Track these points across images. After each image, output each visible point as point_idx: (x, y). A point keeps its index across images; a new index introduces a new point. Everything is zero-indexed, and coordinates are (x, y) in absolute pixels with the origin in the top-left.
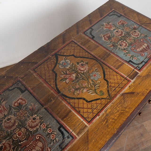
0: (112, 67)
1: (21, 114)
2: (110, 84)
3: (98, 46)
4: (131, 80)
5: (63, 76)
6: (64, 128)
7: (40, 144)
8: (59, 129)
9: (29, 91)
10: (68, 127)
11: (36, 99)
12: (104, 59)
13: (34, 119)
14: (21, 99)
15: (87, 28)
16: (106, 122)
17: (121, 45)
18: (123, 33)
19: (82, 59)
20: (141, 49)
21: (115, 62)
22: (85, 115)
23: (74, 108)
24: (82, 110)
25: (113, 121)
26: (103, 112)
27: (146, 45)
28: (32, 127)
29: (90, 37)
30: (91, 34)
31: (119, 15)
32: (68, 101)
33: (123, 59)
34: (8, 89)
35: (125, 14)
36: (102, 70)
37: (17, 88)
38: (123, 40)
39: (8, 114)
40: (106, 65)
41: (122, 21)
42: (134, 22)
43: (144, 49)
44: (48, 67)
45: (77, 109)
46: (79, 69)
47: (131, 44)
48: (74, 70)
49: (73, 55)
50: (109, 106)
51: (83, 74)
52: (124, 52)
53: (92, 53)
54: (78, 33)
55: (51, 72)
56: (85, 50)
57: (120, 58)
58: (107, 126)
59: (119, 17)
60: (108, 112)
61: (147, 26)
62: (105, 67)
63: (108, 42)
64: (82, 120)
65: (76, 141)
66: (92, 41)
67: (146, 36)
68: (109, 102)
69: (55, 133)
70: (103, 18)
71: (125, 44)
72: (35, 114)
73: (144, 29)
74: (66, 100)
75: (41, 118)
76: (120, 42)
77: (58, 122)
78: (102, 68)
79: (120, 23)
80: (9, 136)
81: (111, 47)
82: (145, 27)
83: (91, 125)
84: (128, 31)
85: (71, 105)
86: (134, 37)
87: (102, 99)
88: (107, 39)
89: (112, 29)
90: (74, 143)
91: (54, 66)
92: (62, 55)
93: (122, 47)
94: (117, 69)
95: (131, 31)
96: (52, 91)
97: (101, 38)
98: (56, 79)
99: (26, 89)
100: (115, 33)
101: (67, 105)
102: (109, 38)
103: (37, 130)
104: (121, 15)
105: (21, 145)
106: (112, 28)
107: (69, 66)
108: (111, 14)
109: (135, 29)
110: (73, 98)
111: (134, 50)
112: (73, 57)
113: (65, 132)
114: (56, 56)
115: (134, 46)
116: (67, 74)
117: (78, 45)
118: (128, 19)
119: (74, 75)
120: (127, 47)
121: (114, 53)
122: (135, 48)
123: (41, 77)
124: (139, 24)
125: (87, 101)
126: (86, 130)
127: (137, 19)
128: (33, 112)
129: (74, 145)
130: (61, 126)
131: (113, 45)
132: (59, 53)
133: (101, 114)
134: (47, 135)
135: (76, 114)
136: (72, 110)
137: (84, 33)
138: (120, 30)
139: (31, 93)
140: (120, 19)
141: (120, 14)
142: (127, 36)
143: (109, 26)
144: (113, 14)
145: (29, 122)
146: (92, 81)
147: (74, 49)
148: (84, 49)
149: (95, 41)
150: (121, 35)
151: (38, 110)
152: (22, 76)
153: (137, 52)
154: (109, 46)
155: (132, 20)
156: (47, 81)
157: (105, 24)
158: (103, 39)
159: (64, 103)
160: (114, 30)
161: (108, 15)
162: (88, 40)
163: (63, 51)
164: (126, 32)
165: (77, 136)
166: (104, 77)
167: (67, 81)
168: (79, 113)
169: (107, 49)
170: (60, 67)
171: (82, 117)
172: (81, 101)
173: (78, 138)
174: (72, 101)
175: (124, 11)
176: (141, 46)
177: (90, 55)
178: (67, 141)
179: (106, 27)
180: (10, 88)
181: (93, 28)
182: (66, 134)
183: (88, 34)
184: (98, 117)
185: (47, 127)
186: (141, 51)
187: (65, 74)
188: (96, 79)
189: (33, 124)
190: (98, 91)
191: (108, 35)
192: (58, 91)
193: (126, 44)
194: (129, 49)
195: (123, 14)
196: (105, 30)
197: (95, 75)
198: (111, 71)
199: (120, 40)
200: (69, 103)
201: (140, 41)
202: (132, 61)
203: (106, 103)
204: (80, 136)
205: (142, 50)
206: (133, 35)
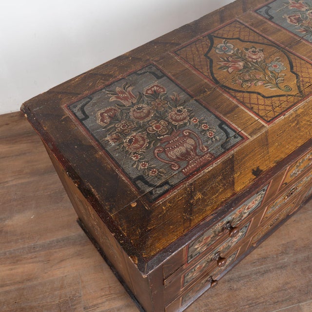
0: (304, 57)
1: (159, 104)
2: (301, 79)
3: (279, 30)
5: (222, 64)
6: (227, 125)
7: (191, 142)
8: (220, 126)
9: (168, 78)
10: (233, 125)
11: (181, 88)
12: (290, 47)
13: (179, 111)
14: (157, 86)
15: (259, 6)
16: (297, 124)
19: (253, 44)
22: (262, 113)
23: (243, 103)
24: (255, 107)
25: (309, 123)
26: (291, 111)
28: (176, 121)
29: (265, 18)
30: (267, 13)
32: (233, 94)
34: (135, 73)
36: (287, 60)
37: (150, 72)
39: (138, 103)
40: (295, 55)
44: (198, 51)
45: (249, 105)
46: (249, 57)
48: (242, 57)
49: (238, 39)
50: (300, 105)
51: (256, 63)
53: (270, 38)
54: (245, 10)
55: (203, 57)
56: (258, 33)
58: (299, 129)
60: (299, 112)
62: (292, 57)
63: (296, 26)
64: (257, 118)
65: (247, 142)
66: (270, 23)
68: (301, 101)
69: (214, 130)
72: (180, 105)
74: (229, 93)
75: (189, 111)
77: (217, 117)
78: (288, 58)
81: (302, 32)
83: (271, 125)
85: (237, 99)
87: (289, 95)
88: (295, 21)
89: (303, 9)
90: (245, 144)
91: (207, 50)
92: (220, 38)
96: (206, 81)
97: (285, 19)
98: (211, 67)
99: (164, 75)
100: (309, 14)
101: (231, 99)
102: (299, 20)
103: (185, 124)
105: (161, 140)
106: (303, 7)
107: (232, 52)
110: (240, 91)
112: (238, 40)
113: (229, 130)
114: (211, 38)
116: (228, 61)
117: (246, 26)
119: (241, 64)
121: (307, 40)
123: (187, 62)
125: (263, 96)
126: (263, 131)
128: (176, 103)
130: (223, 122)
131: (306, 31)
132: (215, 35)
133: (287, 114)
134: (201, 132)
135: (247, 111)
136: (239, 105)
137: (256, 11)
139: (172, 80)
143: (299, 5)
145: (172, 114)
146: (272, 72)
147: (240, 31)
148: (256, 32)
149: (274, 23)
151: (185, 102)
152: (156, 59)
154: (299, 30)
156: (196, 67)
157: (290, 1)
158: (289, 21)
159: (226, 96)
160: (307, 10)
162: (261, 21)
163: (221, 32)
165: (249, 137)
166: (292, 67)
167: (230, 70)
168: (251, 109)
169: (296, 35)
170: (217, 51)
171: (257, 115)
172: (255, 96)
173: (251, 139)
174: (239, 95)
177: (266, 41)
178: (233, 141)
179: (292, 6)
180: (139, 72)
181: (270, 5)
182: (232, 134)
183: (262, 13)
184: (282, 117)
185: (201, 122)
187: (225, 61)
188: (278, 70)
189: (178, 118)
190: (282, 86)
191: (298, 17)
192: (216, 82)
196: (291, 10)
197: (275, 66)
198: (303, 62)
200: (235, 97)
203: (296, 101)
204: (255, 137)
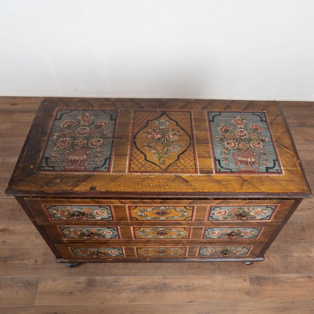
0: (197, 153)
1: (95, 132)
2: (178, 162)
3: (206, 130)
4: (199, 173)
5: (150, 130)
6: (110, 161)
7: (85, 157)
8: (106, 160)
9: (115, 123)
10: (113, 163)
11: (114, 130)
12: (197, 143)
13: (99, 141)
14: (105, 123)
15: (216, 110)
16: (141, 181)
17: (228, 144)
18: (246, 136)
19: (180, 129)
20: (243, 159)
21: (204, 152)
22: (132, 166)
23: (131, 155)
24: (134, 161)
25: (147, 185)
26: (148, 174)
27: (253, 160)
28: (92, 144)
29: (209, 119)
30: (214, 117)
31: (264, 119)
32: (133, 148)
33: (214, 155)
34: (104, 111)
35: (271, 123)
36: (185, 149)
37: (111, 115)
38: (237, 142)
39: (87, 126)
40: (194, 148)
41: (260, 126)
42: (271, 135)
43: (247, 162)
44: (147, 117)
45: (132, 158)
46: (168, 135)
47: (238, 149)
48: (164, 133)
49: (177, 122)
50: (157, 174)
51: (167, 140)
52: (224, 150)
53: (194, 132)
54: (204, 108)
55: (145, 121)
56: (192, 125)
57: (214, 152)
58: (139, 184)
59: (262, 121)
60: (150, 177)
61: (280, 146)
62: (191, 148)
63: (220, 133)
64: (127, 166)
65: (107, 174)
66: (207, 123)
67: (265, 154)
68: (160, 172)
69: (101, 159)
70: (244, 112)
71: (233, 145)
72: (103, 139)
73: (272, 147)
74: (132, 146)
75: (103, 144)
76: (232, 141)
77: (111, 154)
78: (188, 147)
79: (254, 127)
80: (75, 138)
81: (218, 138)
82: (276, 146)
83: (129, 174)
84: (253, 137)
85: (131, 152)
86: (252, 146)
87: (159, 166)
88: (223, 130)
89: (239, 126)
90: (105, 174)
91: (152, 119)
92: (168, 116)
93: (227, 146)
94: (199, 157)
95: (256, 140)
96: (130, 134)
97: (219, 126)
98: (142, 129)
99: (115, 120)
100: (238, 131)
101: (129, 150)
102: (226, 131)
103: (93, 148)
104: (266, 121)
105: (74, 148)
107: (164, 127)
108: (257, 113)
109: (263, 141)
110: (139, 150)
111: (235, 156)
112: (175, 123)
113: (107, 163)
114: (163, 113)
115: (239, 153)
116: (155, 131)
117: (191, 119)
118: (269, 129)
119: (159, 136)
120: (232, 149)
121: (213, 145)
122: (238, 155)
123: (134, 119)
124: (274, 140)
125: (145, 159)
126: (121, 174)
127: (278, 134)
128: (103, 136)
129: (103, 175)
130: (110, 159)
131: (221, 140)
132: (168, 113)
133: (144, 174)
134: (95, 156)
135: (128, 160)
136: (128, 155)
137: (208, 112)
138: (246, 132)
139: (115, 124)
140: (260, 124)
141: (266, 119)
142: (246, 141)
143: (240, 122)
144: (260, 115)
145: (94, 140)
146: (168, 150)
147: (183, 119)
148: (191, 123)
149: (210, 124)
150: (241, 136)
151: (107, 138)
152: (123, 109)
153: (235, 159)
155: (272, 132)
156: (135, 125)
157: (238, 117)
158: (219, 128)
159: (129, 147)
160: (241, 128)
161: (252, 112)
162: (205, 119)
163: (173, 113)
164: (249, 138)
165: (111, 172)
166: (181, 154)
167: (149, 136)
168: (131, 160)
169: (211, 138)
170: (156, 123)
171: (130, 165)
172: (142, 155)
173: (111, 173)
174: (136, 150)
175: (274, 120)
176: (248, 157)
177: (190, 132)
178: (103, 169)
179: (235, 121)
180: (106, 112)
181: (222, 113)
182: (107, 165)
183: (210, 115)
184: (139, 174)
185: (100, 152)
186: (240, 161)
187: (153, 130)
188: (172, 150)
189: (95, 143)
190: (162, 159)
191: (229, 128)
192: (134, 137)
193: (235, 147)
194: (232, 152)
195: (268, 121)
196: (231, 123)
197: (174, 148)
198: (192, 154)
199: (234, 139)
200: (132, 150)
201: (251, 153)
202: (221, 161)
203: (158, 171)
204: (114, 174)
205: (243, 161)
206: (253, 144)
